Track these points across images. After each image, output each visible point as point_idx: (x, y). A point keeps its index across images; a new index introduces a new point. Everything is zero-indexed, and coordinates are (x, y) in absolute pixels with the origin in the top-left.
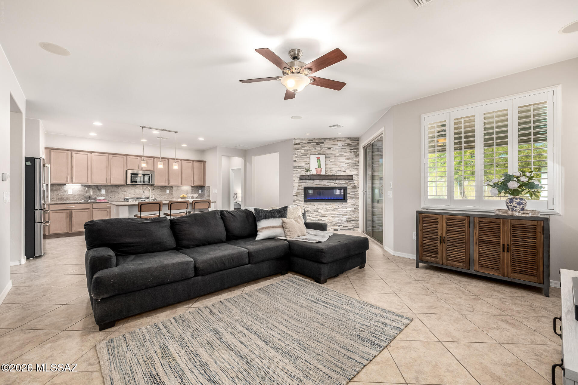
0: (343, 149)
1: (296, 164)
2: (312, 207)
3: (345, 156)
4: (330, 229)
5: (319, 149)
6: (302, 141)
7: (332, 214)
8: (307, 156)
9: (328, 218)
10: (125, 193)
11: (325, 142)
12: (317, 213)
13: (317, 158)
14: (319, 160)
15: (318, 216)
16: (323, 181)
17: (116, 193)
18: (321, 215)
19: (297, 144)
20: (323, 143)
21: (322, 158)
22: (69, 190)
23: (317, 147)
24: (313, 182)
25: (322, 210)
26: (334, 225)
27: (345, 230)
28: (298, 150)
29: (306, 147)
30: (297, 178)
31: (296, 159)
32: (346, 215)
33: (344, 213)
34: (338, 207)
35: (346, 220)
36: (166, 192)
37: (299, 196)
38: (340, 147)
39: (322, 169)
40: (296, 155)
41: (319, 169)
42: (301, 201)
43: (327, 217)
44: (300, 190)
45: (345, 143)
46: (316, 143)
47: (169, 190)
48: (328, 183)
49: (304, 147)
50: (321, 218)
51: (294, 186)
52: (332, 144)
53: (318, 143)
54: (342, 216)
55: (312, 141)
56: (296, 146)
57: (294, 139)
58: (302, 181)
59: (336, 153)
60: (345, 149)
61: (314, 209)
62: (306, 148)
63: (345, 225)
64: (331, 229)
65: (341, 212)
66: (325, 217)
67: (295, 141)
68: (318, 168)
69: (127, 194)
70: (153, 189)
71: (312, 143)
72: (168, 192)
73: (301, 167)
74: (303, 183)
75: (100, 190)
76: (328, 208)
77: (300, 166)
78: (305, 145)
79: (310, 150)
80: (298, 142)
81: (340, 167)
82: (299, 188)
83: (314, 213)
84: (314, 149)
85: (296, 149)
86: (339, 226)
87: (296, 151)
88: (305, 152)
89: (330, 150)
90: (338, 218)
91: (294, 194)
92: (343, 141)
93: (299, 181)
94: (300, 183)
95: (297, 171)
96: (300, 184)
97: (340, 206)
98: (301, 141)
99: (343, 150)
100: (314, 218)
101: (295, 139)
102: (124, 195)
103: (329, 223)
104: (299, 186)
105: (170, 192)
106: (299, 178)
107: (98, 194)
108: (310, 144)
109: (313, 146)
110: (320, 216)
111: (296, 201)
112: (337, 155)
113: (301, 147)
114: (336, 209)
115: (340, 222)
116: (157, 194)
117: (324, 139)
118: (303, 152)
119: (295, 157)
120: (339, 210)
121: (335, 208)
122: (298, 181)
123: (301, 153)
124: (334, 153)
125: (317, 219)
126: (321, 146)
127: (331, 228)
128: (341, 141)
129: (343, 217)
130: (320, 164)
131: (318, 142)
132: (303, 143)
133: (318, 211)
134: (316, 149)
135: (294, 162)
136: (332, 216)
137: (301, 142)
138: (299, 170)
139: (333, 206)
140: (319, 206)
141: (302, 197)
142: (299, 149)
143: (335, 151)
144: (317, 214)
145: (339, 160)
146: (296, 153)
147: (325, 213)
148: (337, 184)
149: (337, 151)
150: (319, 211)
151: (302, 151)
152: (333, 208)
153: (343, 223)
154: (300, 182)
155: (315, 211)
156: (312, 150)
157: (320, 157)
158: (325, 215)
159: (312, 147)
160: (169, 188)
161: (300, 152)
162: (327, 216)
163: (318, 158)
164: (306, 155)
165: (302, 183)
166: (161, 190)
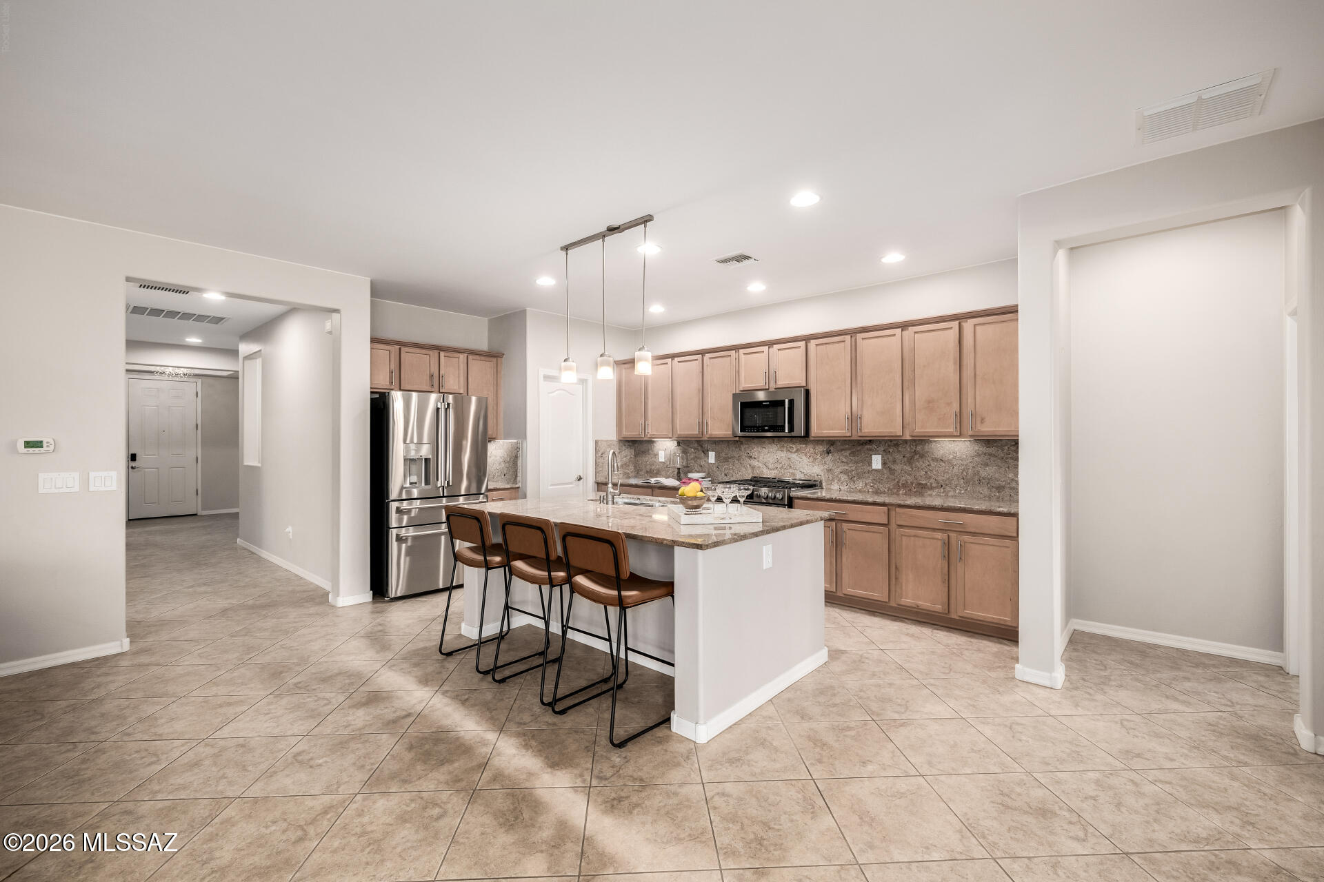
10: (755, 463)
17: (736, 462)
22: (660, 452)
36: (870, 464)
47: (879, 457)
69: (760, 465)
70: (828, 452)
72: (877, 462)
75: (706, 452)
102: (753, 468)
105: (884, 464)
107: (703, 463)
116: (839, 470)
160: (882, 448)
166: (853, 454)
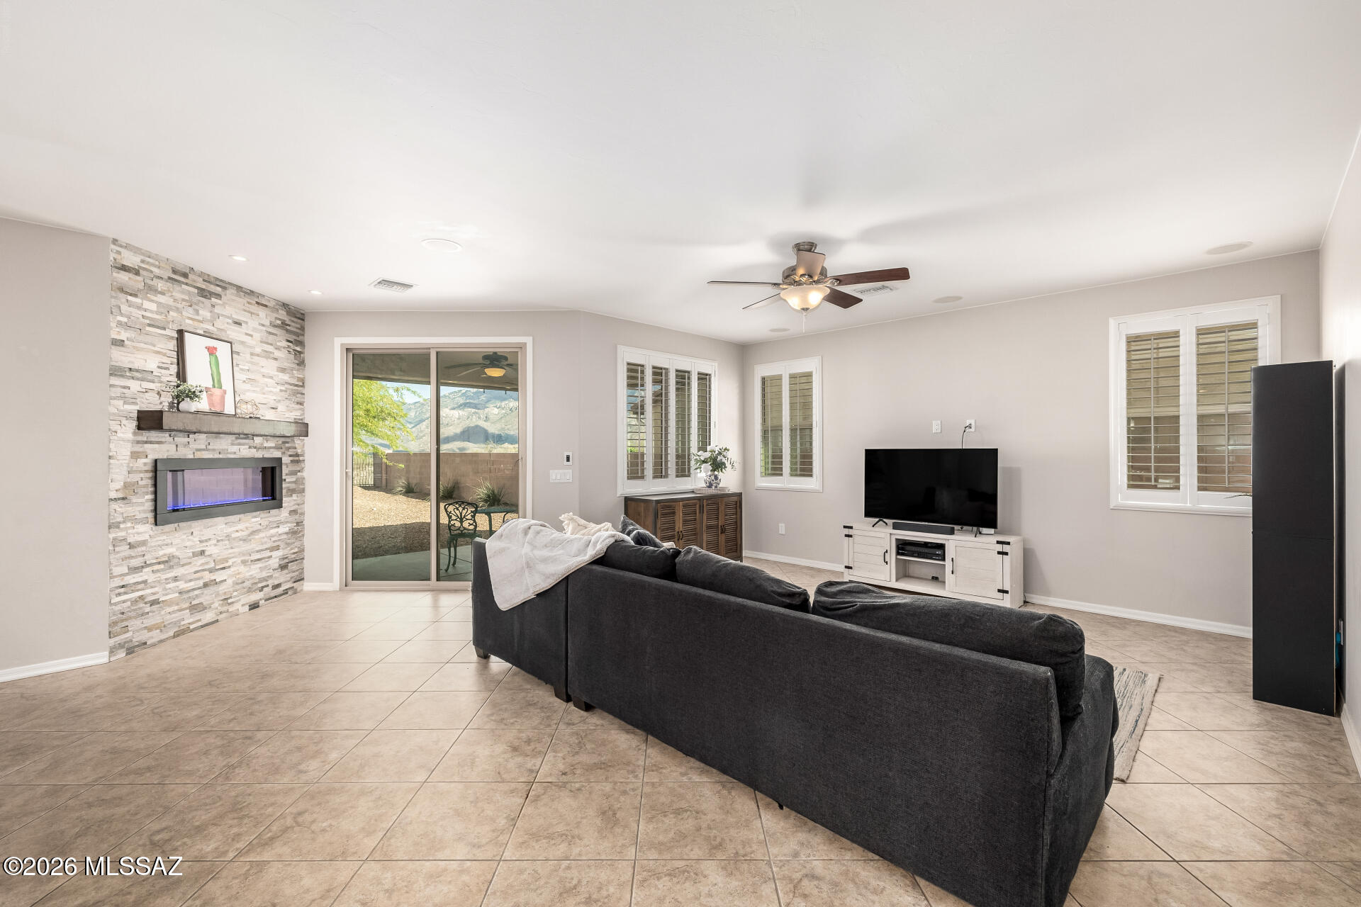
0: (270, 333)
1: (121, 358)
2: (183, 540)
3: (276, 359)
4: (240, 608)
5: (208, 315)
6: (148, 263)
7: (244, 555)
8: (168, 332)
9: (232, 569)
11: (226, 295)
12: (201, 560)
13: (208, 348)
14: (213, 359)
15: (203, 570)
16: (220, 438)
18: (212, 565)
19: (124, 268)
20: (218, 296)
21: (223, 350)
23: (201, 304)
24: (187, 440)
25: (215, 545)
26: (250, 590)
27: (276, 597)
28: (130, 298)
29: (162, 293)
30: (124, 421)
31: (123, 335)
32: (277, 548)
33: (274, 542)
34: (259, 527)
35: (277, 566)
37: (134, 499)
38: (263, 325)
39: (225, 392)
40: (122, 315)
41: (217, 392)
42: (144, 521)
43: (229, 567)
44: (141, 472)
45: (276, 318)
46: (196, 291)
48: (233, 444)
49: (155, 291)
50: (213, 578)
51: (110, 457)
52: (245, 311)
53: (203, 293)
54: (268, 554)
55: (185, 275)
56: (124, 277)
57: (115, 241)
58: (146, 435)
59: (254, 343)
60: (276, 335)
61: (191, 547)
62: (161, 298)
63: (276, 582)
64: (243, 605)
65: (266, 543)
66: (224, 568)
67: (119, 253)
68: (214, 386)
71: (184, 286)
73: (143, 375)
74: (151, 442)
76: (233, 536)
77: (137, 371)
78: (160, 285)
79: (177, 310)
80: (131, 259)
81: (264, 394)
82: (137, 465)
83: (190, 563)
84: (190, 310)
85: (121, 290)
86: (261, 589)
87: (124, 300)
88: (157, 313)
89: (236, 328)
90: (260, 565)
91: (113, 495)
92: (275, 310)
93: (134, 434)
94: (138, 442)
95: (125, 391)
96: (138, 448)
97: (265, 522)
98: (143, 261)
99: (271, 337)
100: (191, 581)
101: (121, 246)
103: (237, 587)
104: (135, 455)
106: (135, 423)
108: (177, 287)
109: (187, 298)
110: (211, 571)
111: (122, 526)
112: (258, 350)
113: (141, 286)
114: (253, 533)
115: (264, 574)
117: (224, 285)
118: (151, 312)
119: (120, 324)
120: (262, 535)
121: (251, 530)
122: (130, 436)
123: (145, 313)
124: (247, 339)
125: (201, 583)
126: (213, 306)
127: (241, 603)
128: (266, 306)
129: (271, 557)
130: (219, 374)
131: (204, 287)
132: (151, 272)
133: (202, 553)
134: (197, 312)
135: (113, 347)
136: (244, 562)
137: (143, 265)
138: (135, 386)
139: (248, 525)
140: (208, 533)
141: (144, 502)
142: (136, 296)
143: (251, 336)
144: (202, 564)
145: (263, 370)
146: (124, 308)
147: (225, 554)
148: (255, 448)
149: (257, 336)
150: (211, 550)
151: (147, 305)
152: (245, 533)
153: (271, 576)
154: (140, 438)
155: (193, 553)
156: (184, 313)
157: (216, 349)
158: (226, 560)
159: (183, 300)
161: (139, 308)
162: (230, 563)
163: (212, 351)
164: (164, 329)
165: (146, 442)
